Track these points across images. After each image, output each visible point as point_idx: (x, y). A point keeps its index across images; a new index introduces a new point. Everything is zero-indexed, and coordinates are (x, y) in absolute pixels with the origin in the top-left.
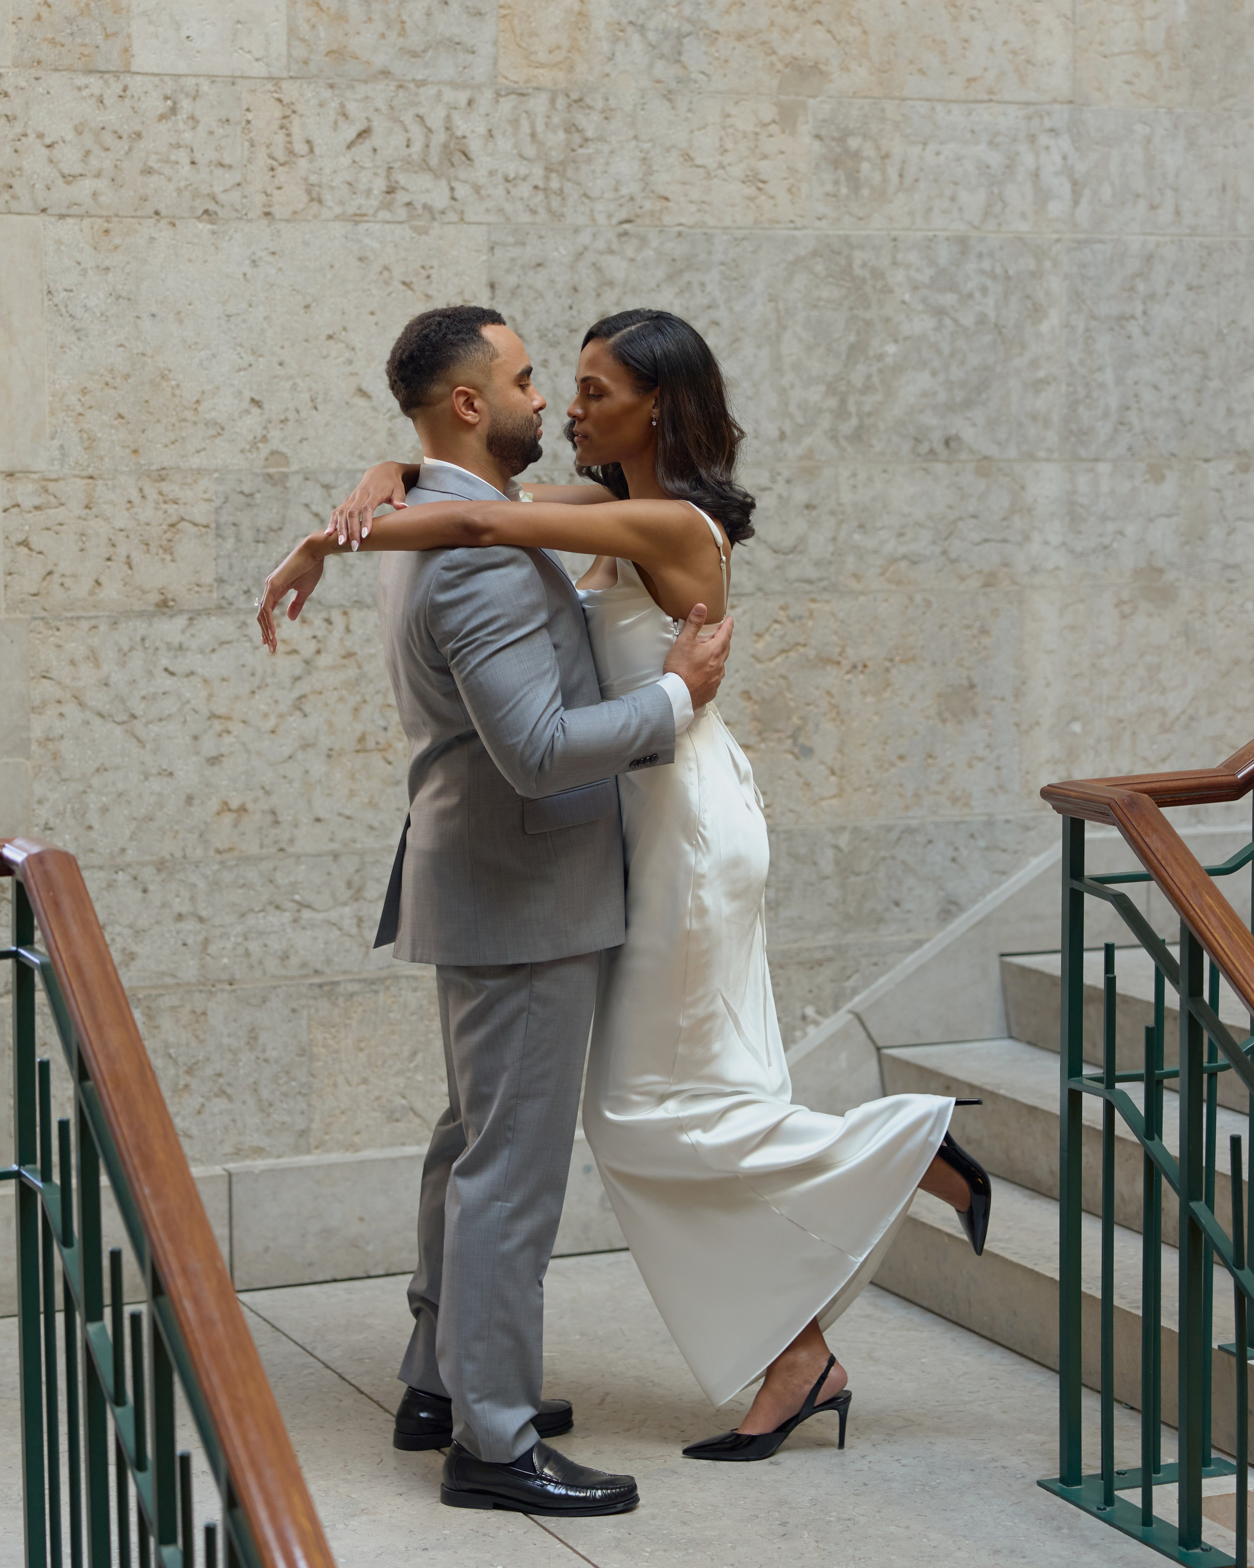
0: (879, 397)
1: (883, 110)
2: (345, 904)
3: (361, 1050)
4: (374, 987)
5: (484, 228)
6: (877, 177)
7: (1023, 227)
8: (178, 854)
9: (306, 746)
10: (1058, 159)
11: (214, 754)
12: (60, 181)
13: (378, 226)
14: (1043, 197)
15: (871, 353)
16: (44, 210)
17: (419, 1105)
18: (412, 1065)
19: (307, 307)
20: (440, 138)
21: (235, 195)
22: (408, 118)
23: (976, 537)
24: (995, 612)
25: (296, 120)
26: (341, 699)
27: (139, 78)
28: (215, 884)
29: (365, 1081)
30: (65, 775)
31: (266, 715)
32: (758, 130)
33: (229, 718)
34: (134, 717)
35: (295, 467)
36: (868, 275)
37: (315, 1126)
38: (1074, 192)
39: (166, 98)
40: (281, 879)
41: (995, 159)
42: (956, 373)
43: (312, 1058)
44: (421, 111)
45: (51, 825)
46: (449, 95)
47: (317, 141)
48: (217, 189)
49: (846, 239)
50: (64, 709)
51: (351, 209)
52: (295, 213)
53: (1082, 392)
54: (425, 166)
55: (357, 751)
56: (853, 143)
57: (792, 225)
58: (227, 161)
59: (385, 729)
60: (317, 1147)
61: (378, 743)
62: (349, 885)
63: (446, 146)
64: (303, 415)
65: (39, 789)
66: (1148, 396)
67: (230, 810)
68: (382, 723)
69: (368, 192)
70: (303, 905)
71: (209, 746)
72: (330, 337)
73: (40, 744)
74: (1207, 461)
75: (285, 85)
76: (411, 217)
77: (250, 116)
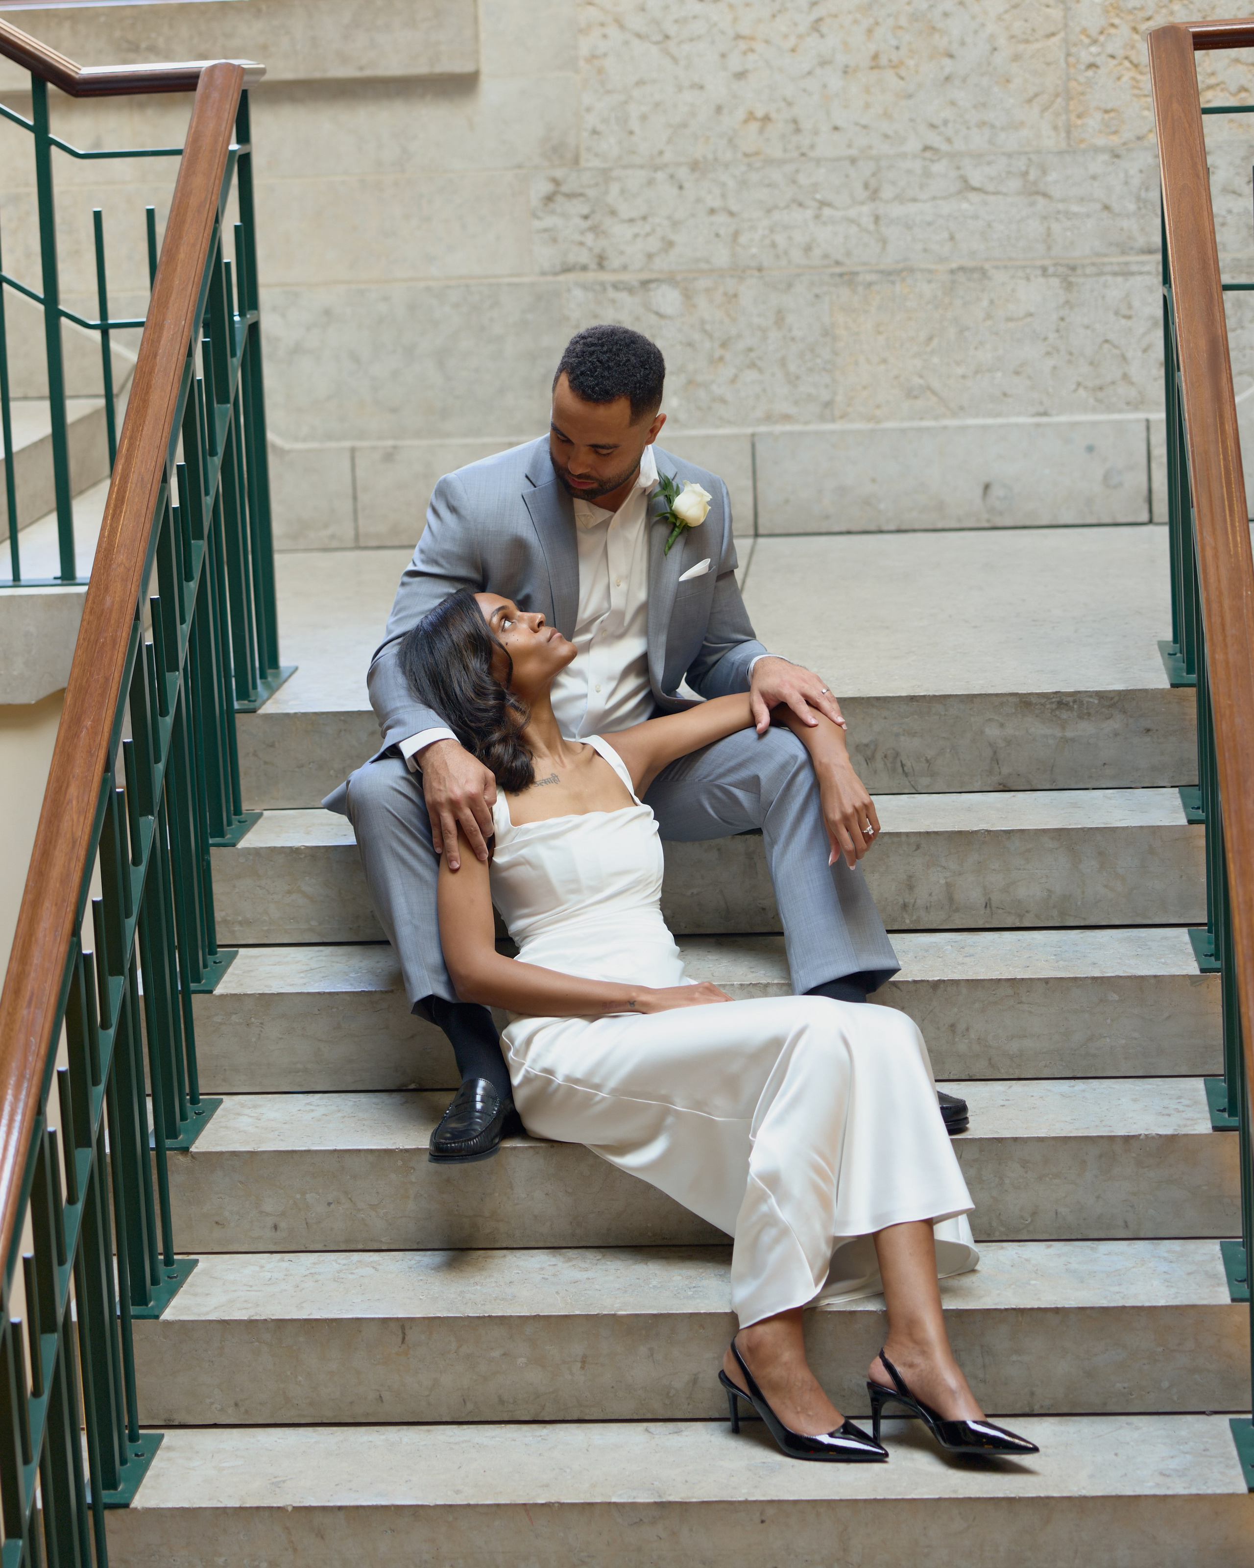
2: (862, 203)
3: (880, 333)
4: (892, 278)
8: (710, 157)
9: (824, 63)
11: (739, 69)
17: (936, 384)
18: (929, 349)
26: (856, 22)
28: (743, 183)
29: (884, 361)
30: (609, 87)
31: (786, 36)
33: (752, 38)
34: (667, 37)
37: (839, 398)
40: (802, 179)
43: (835, 339)
45: (598, 130)
50: (607, 31)
55: (872, 68)
59: (897, 48)
60: (840, 417)
61: (890, 61)
62: (866, 186)
65: (587, 99)
67: (755, 119)
68: (894, 42)
70: (823, 204)
71: (735, 63)
73: (586, 61)
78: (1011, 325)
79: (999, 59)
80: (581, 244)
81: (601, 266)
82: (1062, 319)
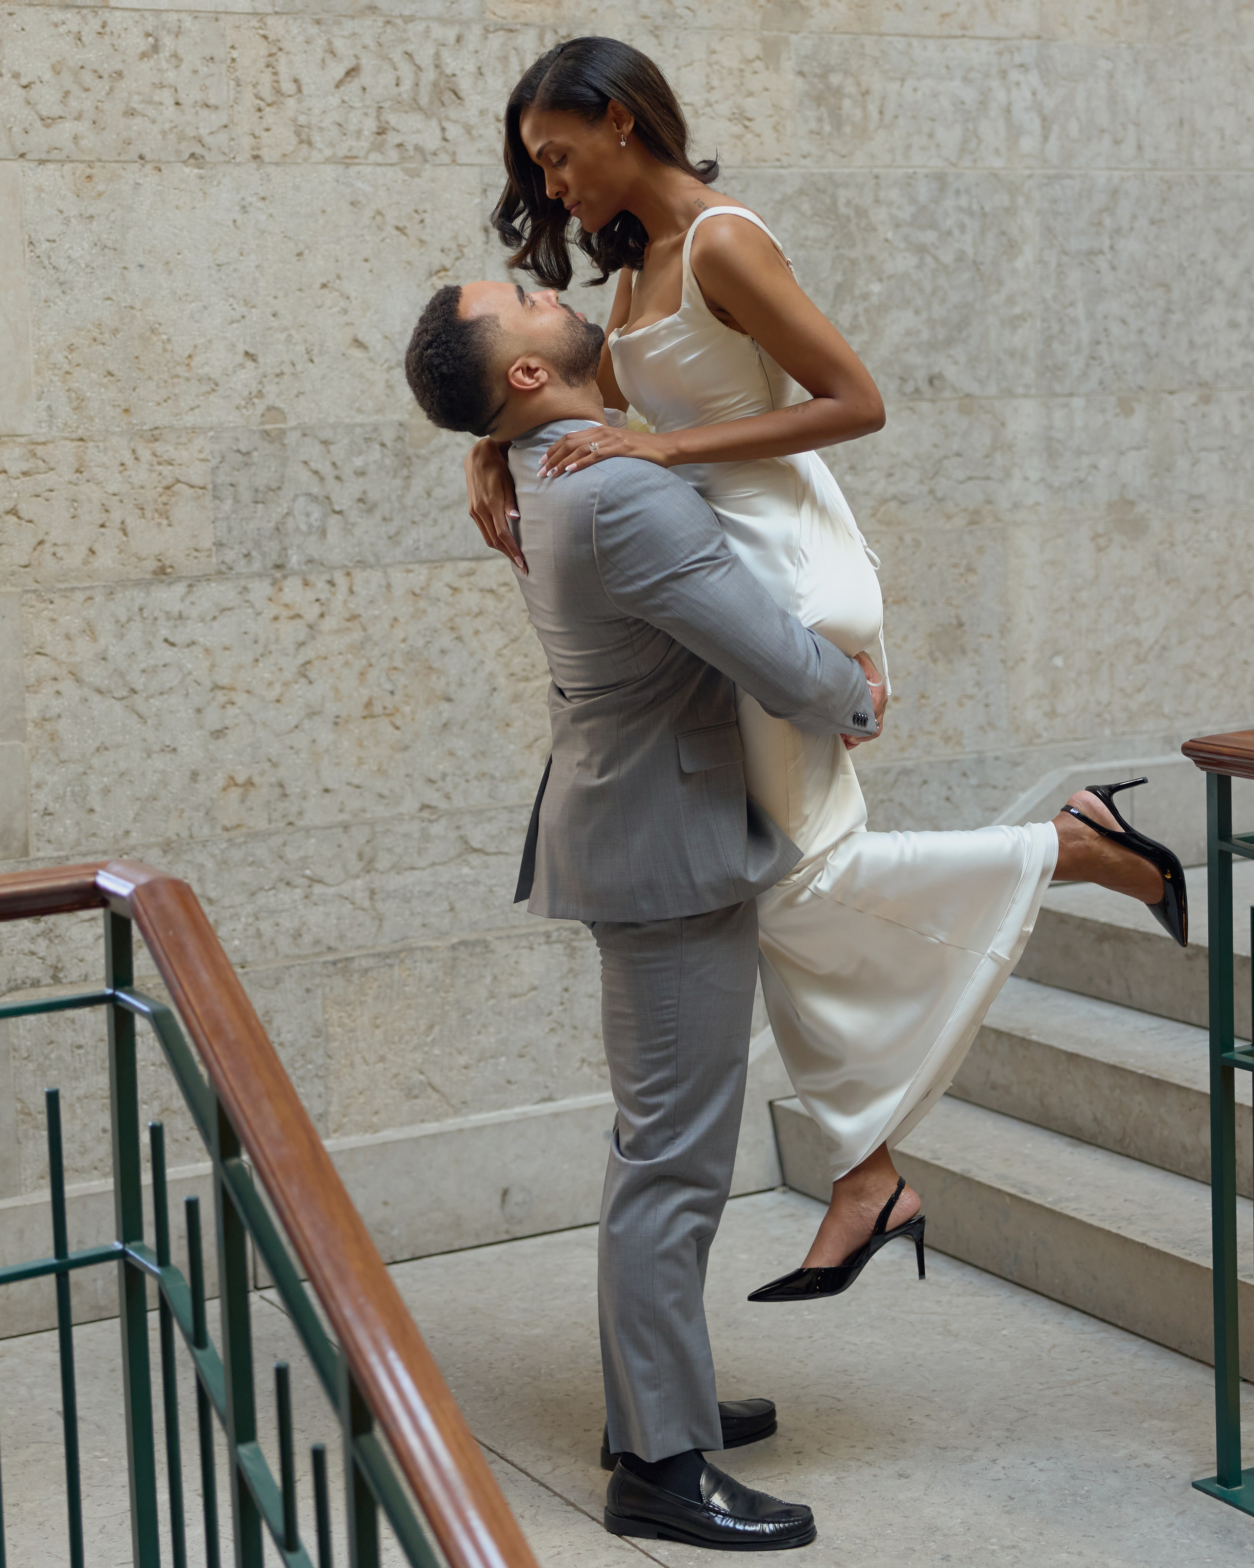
0: (865, 337)
1: (862, 46)
2: (357, 877)
3: (378, 1027)
4: (388, 961)
5: (477, 170)
6: (858, 114)
7: (997, 163)
8: (185, 834)
9: (312, 714)
10: (1028, 95)
11: (218, 726)
12: (39, 124)
13: (369, 169)
14: (1015, 132)
15: (857, 292)
16: (22, 156)
17: (437, 1080)
18: (429, 1039)
19: (300, 254)
20: (430, 75)
21: (222, 138)
22: (397, 55)
23: (960, 475)
24: (981, 550)
25: (282, 58)
26: (347, 664)
27: (118, 13)
28: (223, 863)
29: (382, 1059)
30: (63, 756)
31: (270, 684)
32: (743, 66)
33: (233, 689)
34: (134, 691)
35: (292, 423)
36: (852, 213)
37: (333, 1109)
38: (1043, 127)
39: (148, 35)
40: (291, 854)
41: (969, 95)
42: (938, 311)
43: (328, 1039)
44: (410, 48)
45: (51, 810)
46: (438, 31)
47: (305, 80)
48: (204, 132)
49: (830, 177)
50: (60, 686)
51: (342, 152)
52: (285, 155)
53: (1055, 327)
54: (415, 106)
55: (364, 717)
56: (835, 79)
57: (778, 164)
58: (212, 102)
59: (392, 693)
60: (335, 1131)
61: (385, 708)
62: (360, 856)
63: (435, 84)
64: (299, 368)
65: (37, 772)
66: (1116, 329)
67: (236, 785)
68: (388, 687)
69: (359, 133)
70: (314, 880)
71: (213, 720)
72: (324, 286)
73: (36, 724)
74: (1171, 393)
75: (270, 21)
76: (403, 159)
77: (235, 54)
78: (514, 1001)
79: (498, 701)
80: (33, 953)
81: (56, 979)
82: (566, 990)
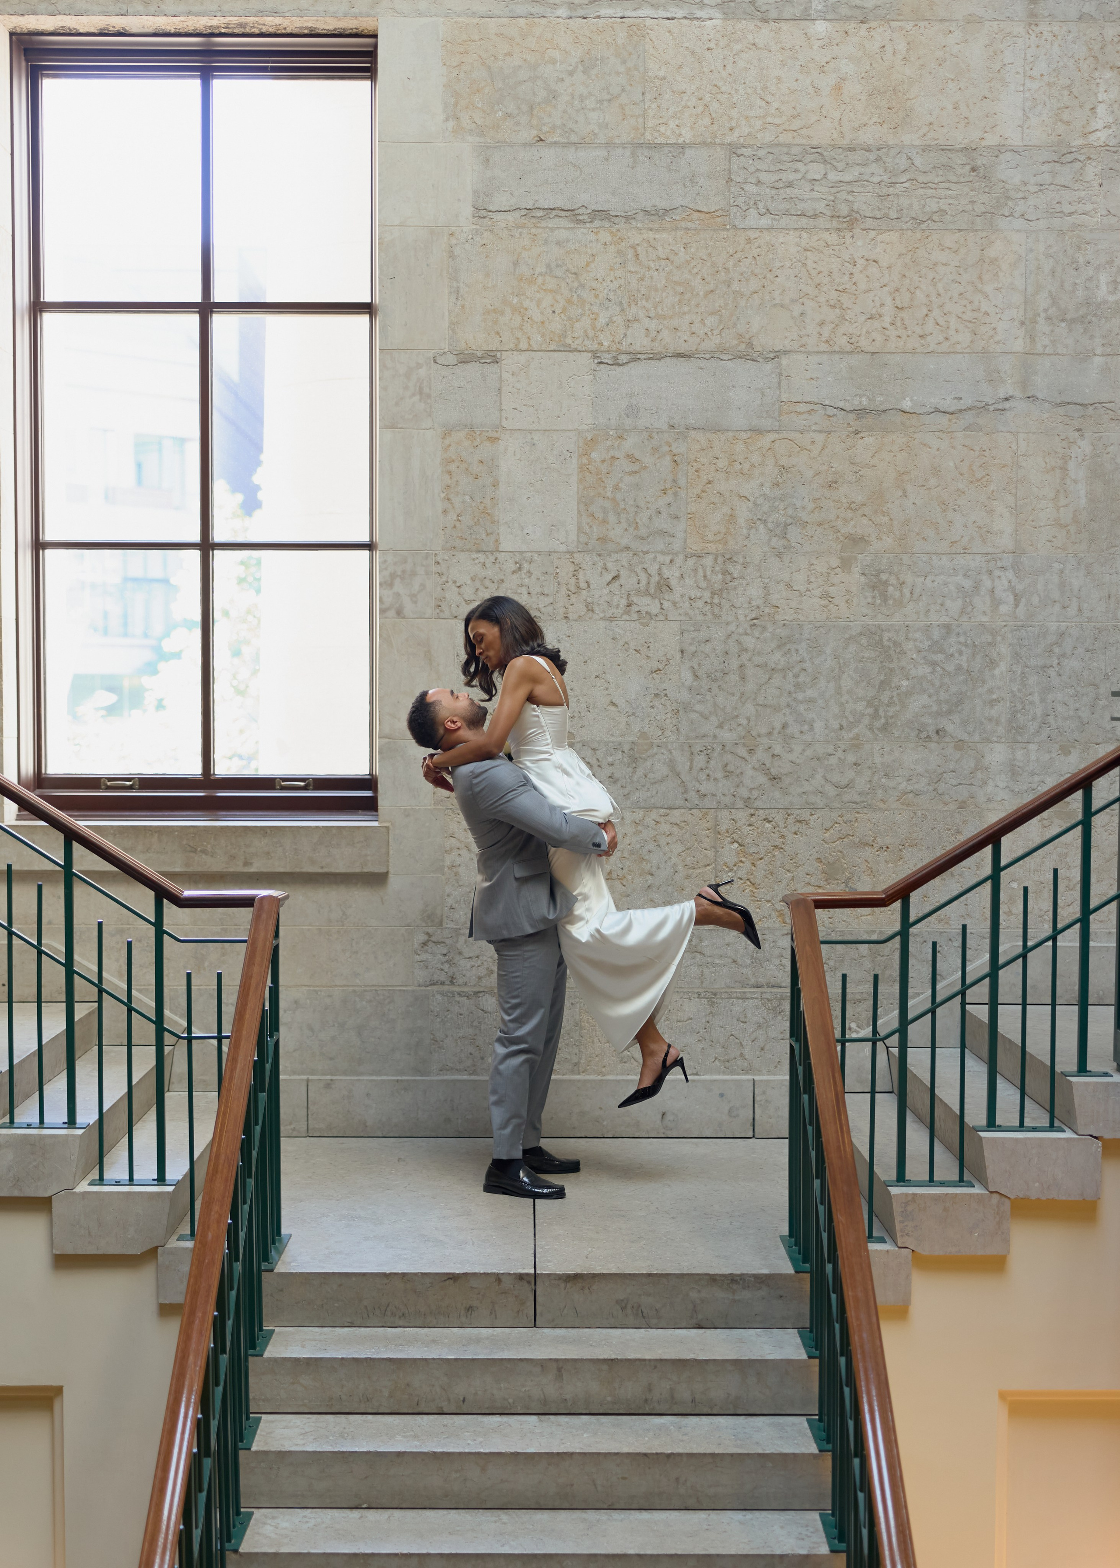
0: (897, 708)
1: (901, 559)
5: (678, 623)
6: (897, 594)
7: (985, 619)
10: (1006, 583)
12: (464, 603)
13: (622, 623)
14: (996, 603)
15: (893, 685)
16: (456, 617)
19: (585, 662)
20: (656, 578)
21: (550, 608)
22: (639, 569)
23: (954, 782)
24: (965, 822)
25: (581, 572)
27: (503, 554)
30: (461, 883)
32: (829, 571)
35: (578, 740)
36: (892, 645)
37: (583, 1061)
38: (1015, 600)
39: (516, 563)
41: (967, 584)
42: (943, 696)
43: (581, 1028)
44: (646, 566)
45: (453, 907)
46: (660, 558)
47: (592, 582)
48: (541, 606)
49: (879, 626)
50: (461, 852)
51: (608, 615)
52: (580, 616)
53: (1019, 706)
54: (647, 593)
56: (884, 577)
57: (848, 620)
58: (546, 592)
60: (583, 1072)
61: (618, 876)
63: (658, 583)
64: (582, 714)
65: (448, 889)
66: (1060, 708)
68: (621, 866)
69: (618, 606)
72: (597, 677)
73: (449, 868)
74: (1097, 744)
75: (575, 555)
76: (640, 618)
77: (558, 571)
78: (679, 1024)
79: (677, 877)
80: (442, 970)
81: (452, 983)
82: (708, 1022)
